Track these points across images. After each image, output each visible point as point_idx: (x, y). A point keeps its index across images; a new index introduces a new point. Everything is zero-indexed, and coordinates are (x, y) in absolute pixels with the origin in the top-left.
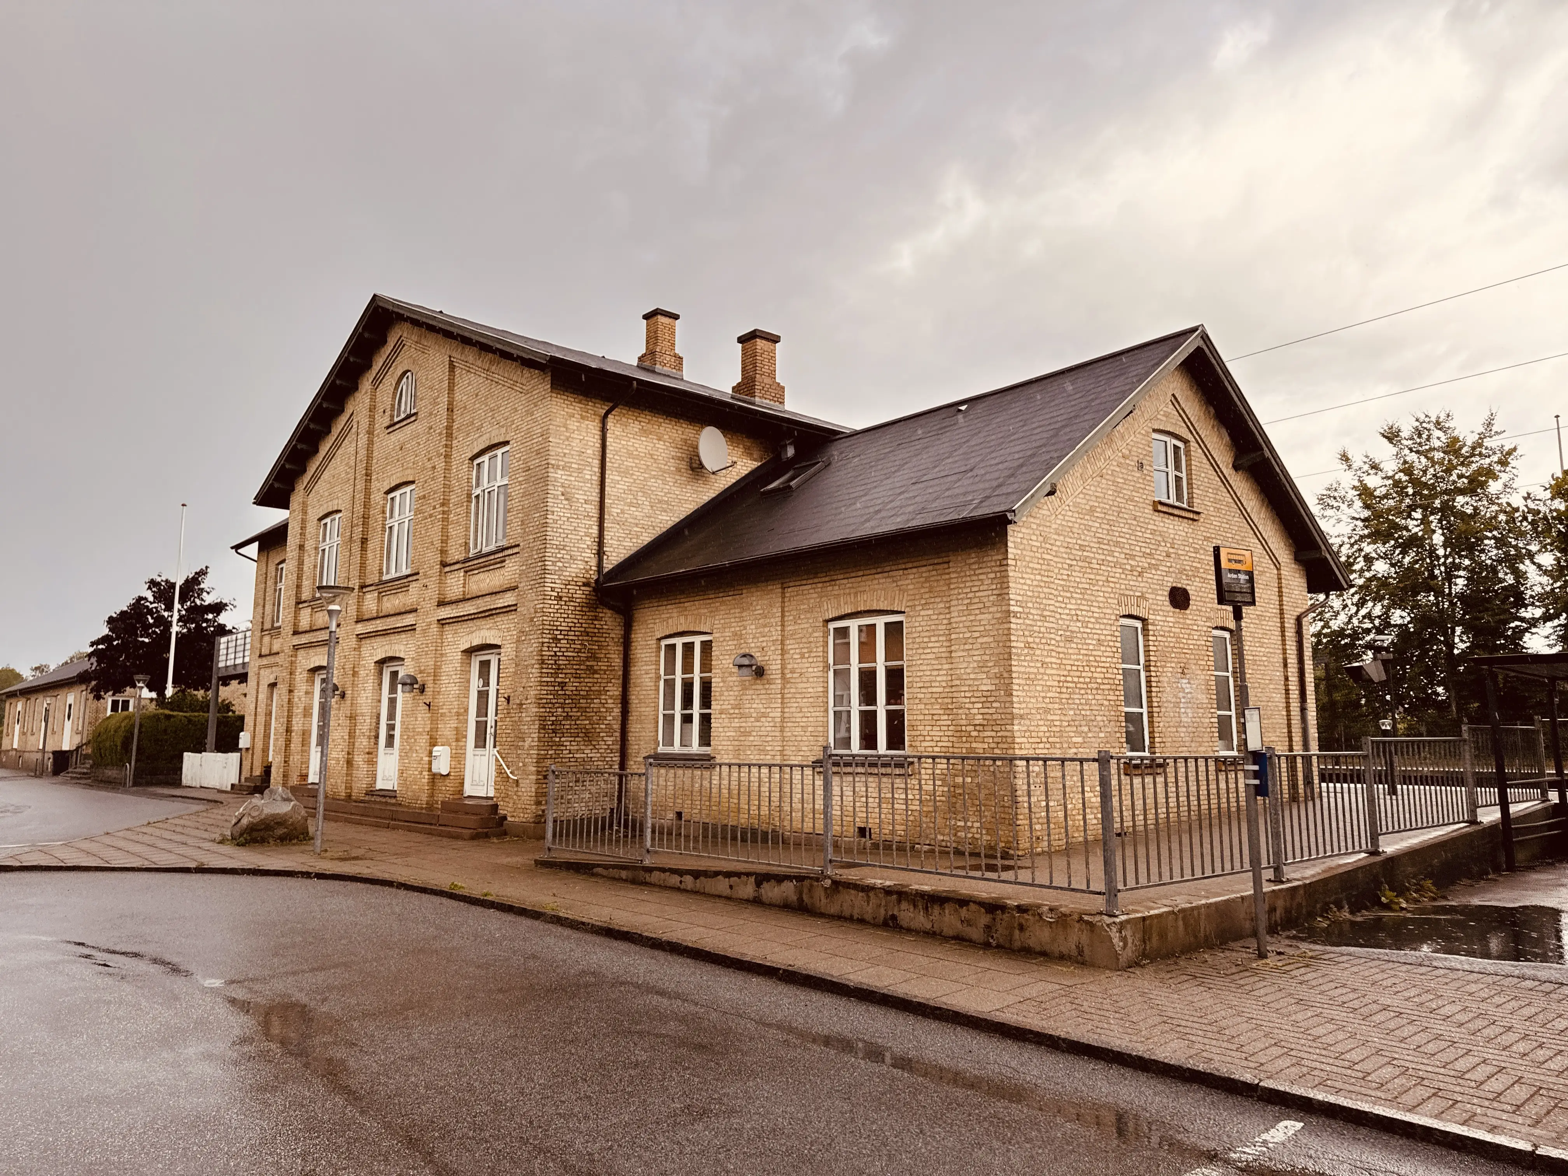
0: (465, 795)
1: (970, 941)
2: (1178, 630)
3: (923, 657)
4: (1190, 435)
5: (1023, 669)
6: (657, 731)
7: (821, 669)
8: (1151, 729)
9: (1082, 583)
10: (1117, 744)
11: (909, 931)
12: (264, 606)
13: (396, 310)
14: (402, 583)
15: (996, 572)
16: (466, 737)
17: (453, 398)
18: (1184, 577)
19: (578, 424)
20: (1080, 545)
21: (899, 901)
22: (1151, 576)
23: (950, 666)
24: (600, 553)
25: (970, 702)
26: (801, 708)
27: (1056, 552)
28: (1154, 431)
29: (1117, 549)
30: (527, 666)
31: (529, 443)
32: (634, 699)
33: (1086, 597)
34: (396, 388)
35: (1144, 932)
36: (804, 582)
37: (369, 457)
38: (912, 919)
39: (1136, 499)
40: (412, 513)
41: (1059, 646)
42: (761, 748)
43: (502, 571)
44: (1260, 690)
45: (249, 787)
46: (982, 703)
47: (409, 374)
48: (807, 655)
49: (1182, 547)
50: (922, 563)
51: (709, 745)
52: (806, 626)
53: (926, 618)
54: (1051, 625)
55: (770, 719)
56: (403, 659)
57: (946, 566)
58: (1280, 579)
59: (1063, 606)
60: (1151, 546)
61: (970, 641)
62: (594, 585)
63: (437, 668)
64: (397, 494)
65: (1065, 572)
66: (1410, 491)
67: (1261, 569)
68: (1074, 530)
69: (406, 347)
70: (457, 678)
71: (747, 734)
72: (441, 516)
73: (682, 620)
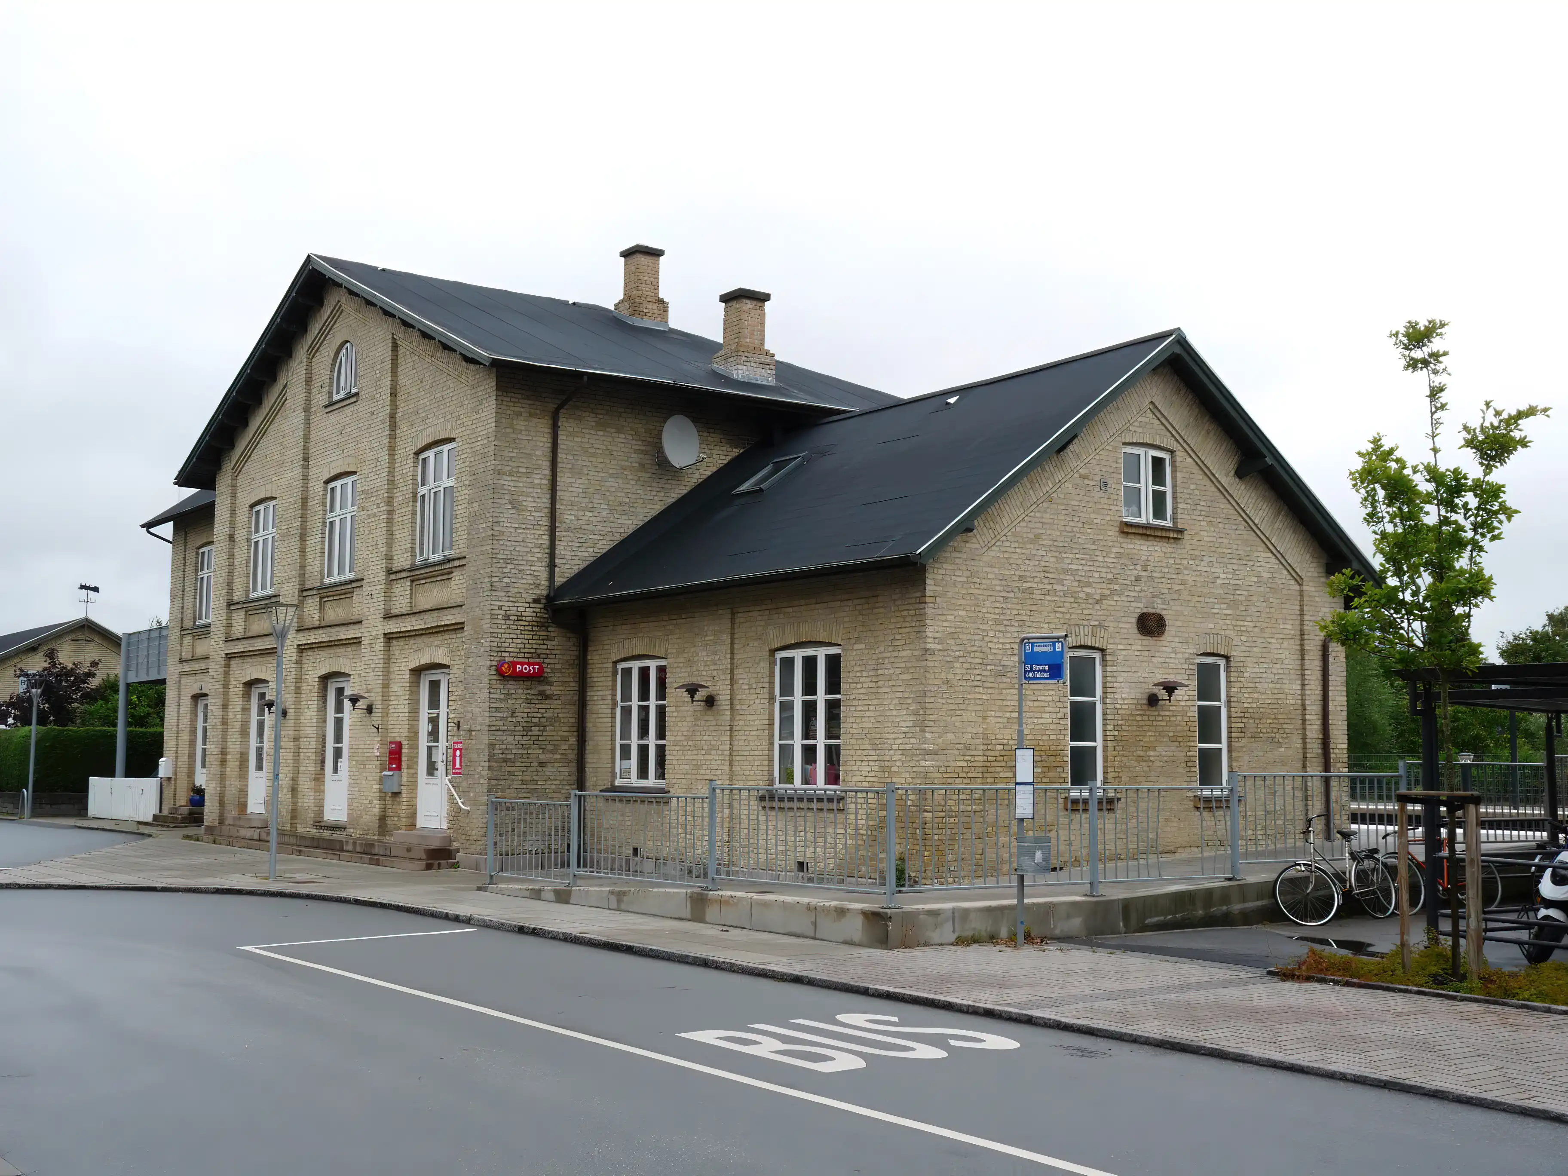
0: (418, 827)
2: (1147, 659)
3: (856, 691)
4: (1176, 445)
5: (939, 706)
6: (614, 762)
7: (767, 701)
8: (1105, 764)
10: (1058, 779)
12: (183, 599)
13: (333, 278)
14: (347, 588)
15: (915, 609)
16: (417, 763)
17: (396, 381)
18: (1159, 601)
19: (526, 423)
20: (1020, 576)
22: (1114, 603)
23: (877, 702)
24: (552, 566)
25: (892, 738)
26: (749, 741)
27: (987, 585)
28: (1124, 444)
29: (1068, 577)
30: (475, 690)
31: (476, 444)
32: (590, 727)
33: (1025, 629)
34: (334, 360)
36: (752, 608)
37: (307, 439)
39: (1095, 521)
40: (355, 509)
41: (986, 682)
43: (449, 584)
44: (1263, 720)
45: (175, 818)
46: (902, 739)
47: (348, 344)
48: (754, 686)
49: (1158, 569)
50: (855, 596)
51: (664, 776)
52: (754, 654)
53: (859, 652)
55: (720, 753)
56: (349, 675)
57: (876, 600)
58: (1301, 596)
59: (995, 640)
60: (1114, 571)
61: (893, 677)
62: (544, 602)
63: (385, 687)
64: (338, 484)
65: (999, 605)
67: (1275, 587)
68: (1012, 561)
69: (343, 314)
70: (405, 700)
71: (698, 767)
72: (385, 516)
73: (637, 641)
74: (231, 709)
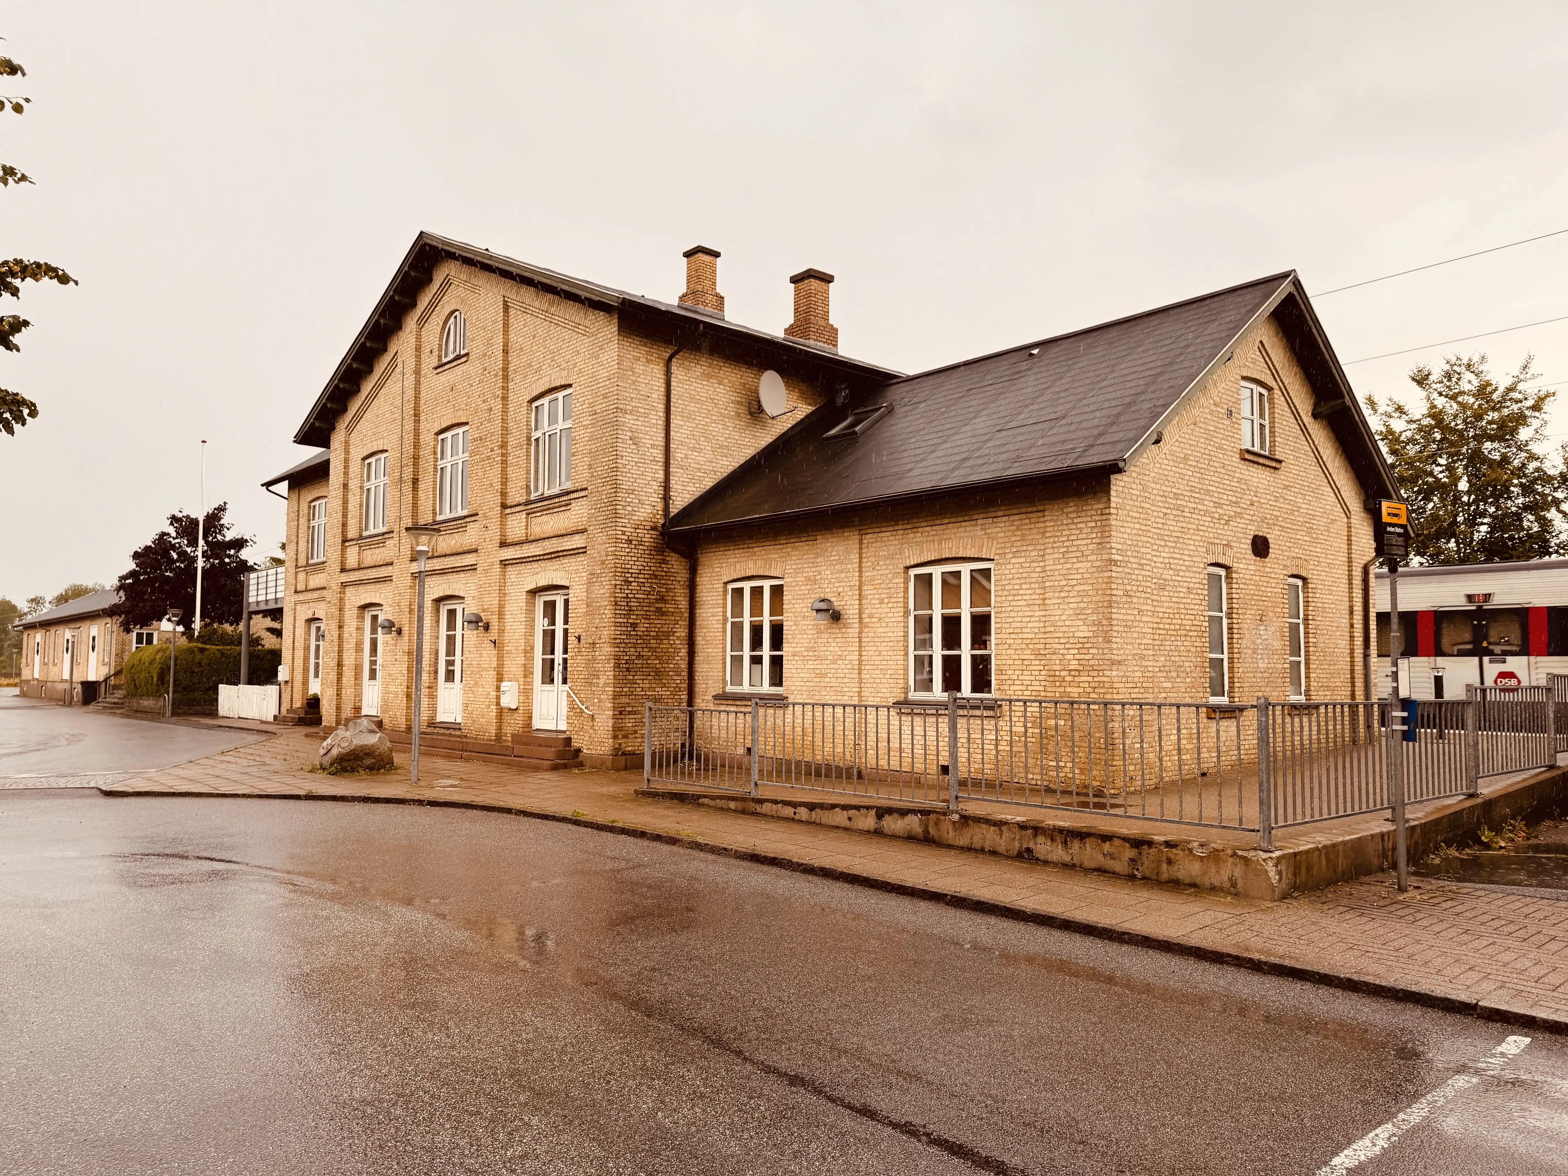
0: (534, 728)
1: (1114, 873)
2: (1257, 578)
3: (1013, 603)
4: (1274, 383)
5: (1121, 617)
6: (725, 671)
7: (902, 614)
8: (1231, 675)
9: (1175, 531)
10: (1201, 689)
11: (1046, 863)
12: (297, 543)
13: (446, 248)
14: (459, 523)
15: (1096, 521)
16: (532, 673)
17: (508, 339)
18: (1265, 526)
19: (643, 368)
20: (1175, 494)
21: (1035, 836)
22: (1236, 524)
23: (1043, 613)
24: (666, 498)
25: (1065, 649)
26: (880, 652)
27: (1153, 500)
28: (1244, 378)
29: (1207, 498)
30: (599, 607)
31: (595, 387)
32: (699, 640)
33: (1178, 545)
34: (443, 328)
35: (1295, 867)
36: (884, 529)
37: (417, 398)
38: (1048, 852)
39: (1225, 447)
40: (467, 454)
41: (1153, 594)
42: (838, 689)
43: (567, 514)
44: (1328, 637)
45: (293, 718)
46: (1078, 649)
47: (457, 313)
48: (886, 601)
49: (1264, 496)
50: (1014, 511)
51: (780, 684)
52: (885, 572)
53: (1017, 566)
54: (1147, 573)
55: (848, 662)
56: (463, 598)
57: (1040, 514)
58: (1349, 527)
59: (1158, 554)
60: (1236, 494)
61: (1066, 588)
62: (660, 529)
63: (501, 607)
64: (448, 435)
65: (1161, 521)
66: (1438, 436)
67: (1333, 518)
68: (1170, 478)
69: (453, 286)
70: (522, 617)
71: (822, 675)
72: (500, 458)
73: (751, 564)
74: (346, 629)
